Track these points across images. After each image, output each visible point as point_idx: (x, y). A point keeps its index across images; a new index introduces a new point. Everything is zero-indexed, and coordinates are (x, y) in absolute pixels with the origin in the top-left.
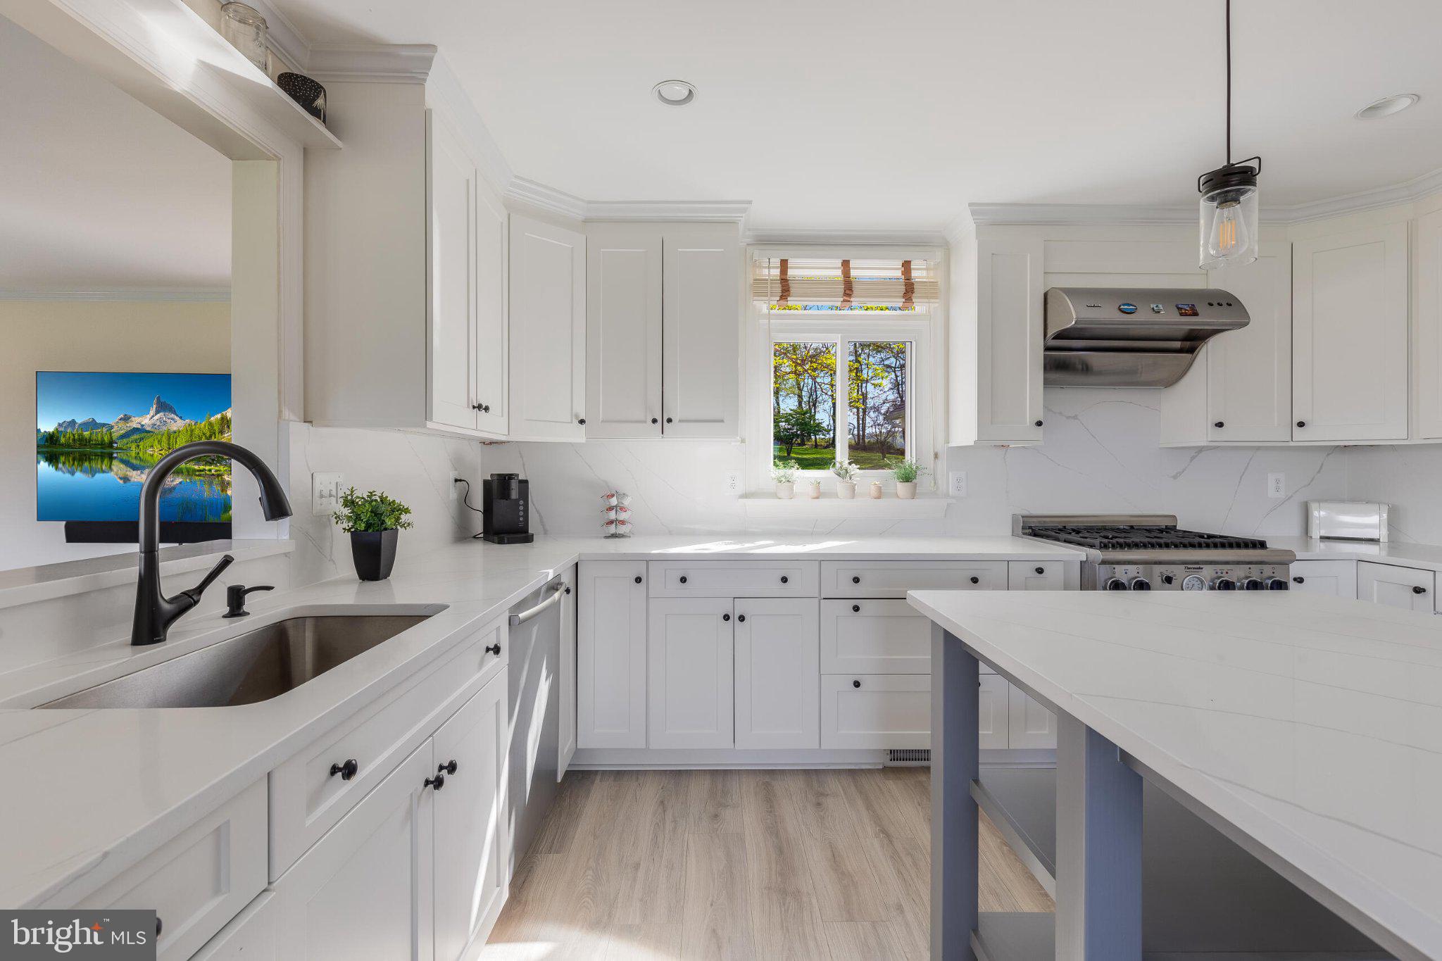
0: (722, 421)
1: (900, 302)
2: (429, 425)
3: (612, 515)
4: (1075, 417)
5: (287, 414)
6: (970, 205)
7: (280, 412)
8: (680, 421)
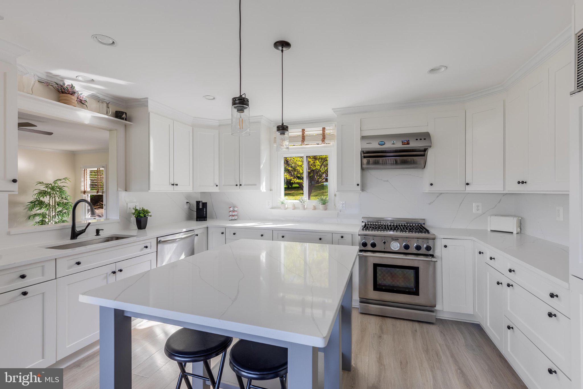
0: (256, 185)
1: (320, 142)
2: (149, 191)
3: (231, 213)
4: (387, 181)
5: (119, 189)
6: (333, 109)
7: (118, 189)
8: (244, 185)
